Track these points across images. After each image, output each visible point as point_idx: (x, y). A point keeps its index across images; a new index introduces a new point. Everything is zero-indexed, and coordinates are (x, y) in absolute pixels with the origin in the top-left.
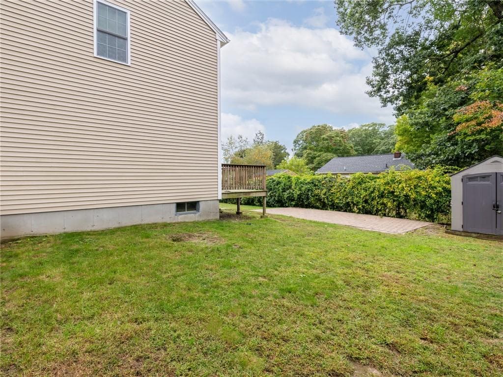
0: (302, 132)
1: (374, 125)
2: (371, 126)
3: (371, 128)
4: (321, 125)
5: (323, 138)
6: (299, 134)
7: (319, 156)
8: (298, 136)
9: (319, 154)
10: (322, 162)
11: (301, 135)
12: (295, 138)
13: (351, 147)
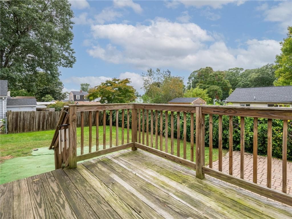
0: (194, 72)
1: (237, 69)
2: (235, 70)
3: (235, 71)
4: (208, 67)
5: (211, 75)
6: (192, 73)
7: (208, 87)
8: (191, 75)
9: (208, 86)
10: (210, 92)
11: (193, 74)
12: (189, 76)
13: (228, 82)
